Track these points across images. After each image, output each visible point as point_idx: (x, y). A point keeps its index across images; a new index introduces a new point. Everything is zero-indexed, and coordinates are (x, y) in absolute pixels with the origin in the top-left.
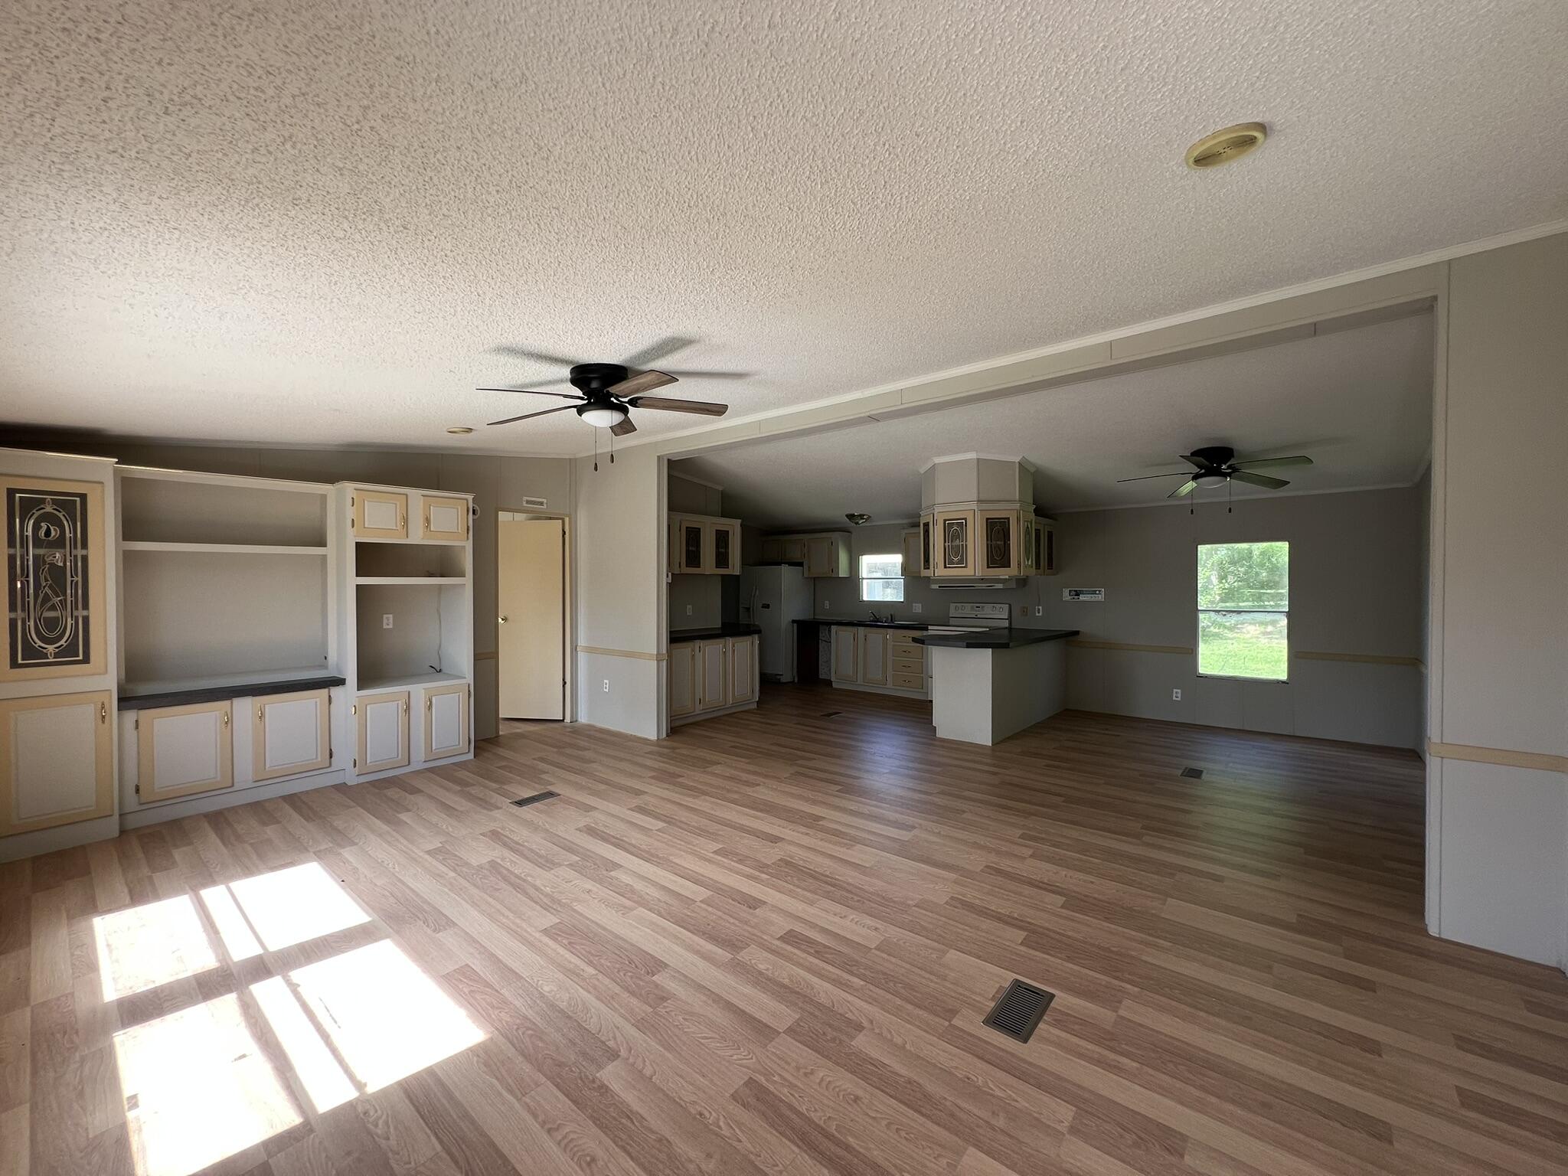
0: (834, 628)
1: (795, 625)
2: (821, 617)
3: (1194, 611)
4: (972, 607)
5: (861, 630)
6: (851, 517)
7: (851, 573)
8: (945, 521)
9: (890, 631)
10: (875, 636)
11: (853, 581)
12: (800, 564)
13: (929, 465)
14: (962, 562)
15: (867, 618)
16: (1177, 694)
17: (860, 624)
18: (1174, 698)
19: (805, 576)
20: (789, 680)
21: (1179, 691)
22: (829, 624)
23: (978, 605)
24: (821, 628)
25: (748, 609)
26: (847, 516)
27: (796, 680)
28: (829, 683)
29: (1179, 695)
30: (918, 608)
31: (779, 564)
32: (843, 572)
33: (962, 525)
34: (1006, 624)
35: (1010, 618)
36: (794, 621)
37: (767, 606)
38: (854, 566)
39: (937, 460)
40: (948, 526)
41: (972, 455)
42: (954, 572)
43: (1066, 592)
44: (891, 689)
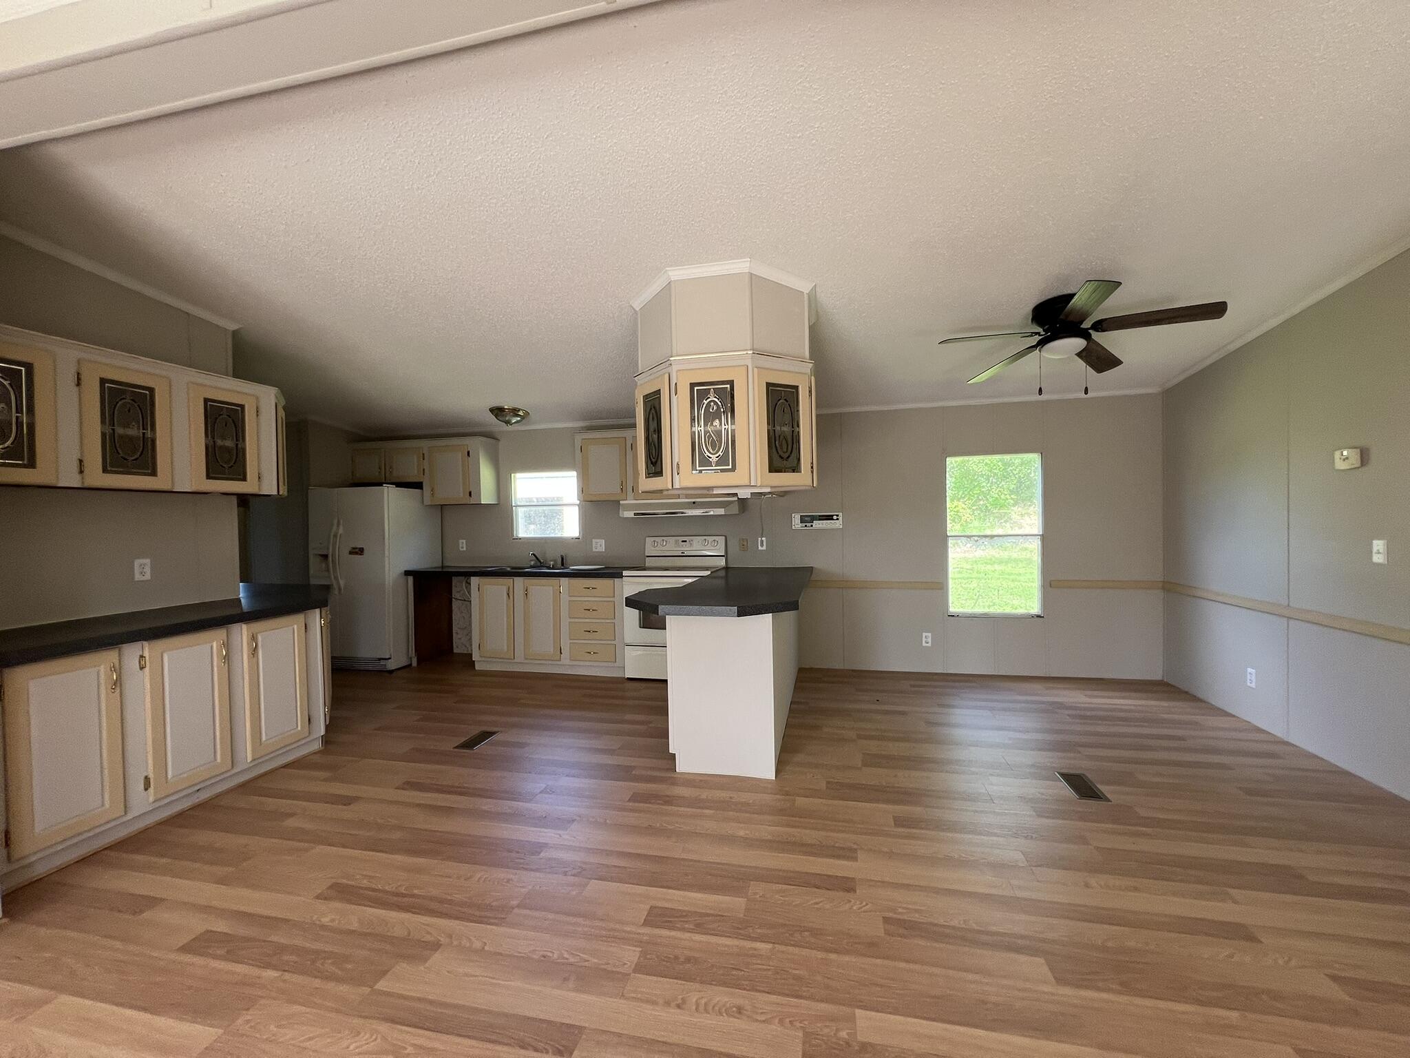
0: (474, 581)
1: (411, 579)
2: (453, 563)
3: (943, 539)
4: (676, 542)
5: (519, 582)
6: (498, 411)
7: (499, 497)
8: (692, 385)
9: (564, 581)
10: (542, 590)
11: (502, 510)
12: (418, 485)
13: (656, 287)
14: (728, 461)
15: (526, 561)
16: (927, 639)
17: (516, 572)
18: (924, 644)
19: (425, 503)
20: (402, 661)
21: (930, 635)
22: (468, 574)
23: (684, 538)
24: (455, 580)
25: (325, 557)
26: (492, 410)
27: (415, 663)
28: (468, 661)
29: (930, 640)
30: (599, 546)
31: (380, 484)
32: (487, 495)
33: (727, 394)
34: (722, 562)
35: (726, 556)
36: (407, 573)
37: (361, 551)
38: (503, 487)
39: (676, 274)
40: (699, 392)
41: (741, 266)
42: (711, 478)
43: (796, 519)
44: (570, 665)
